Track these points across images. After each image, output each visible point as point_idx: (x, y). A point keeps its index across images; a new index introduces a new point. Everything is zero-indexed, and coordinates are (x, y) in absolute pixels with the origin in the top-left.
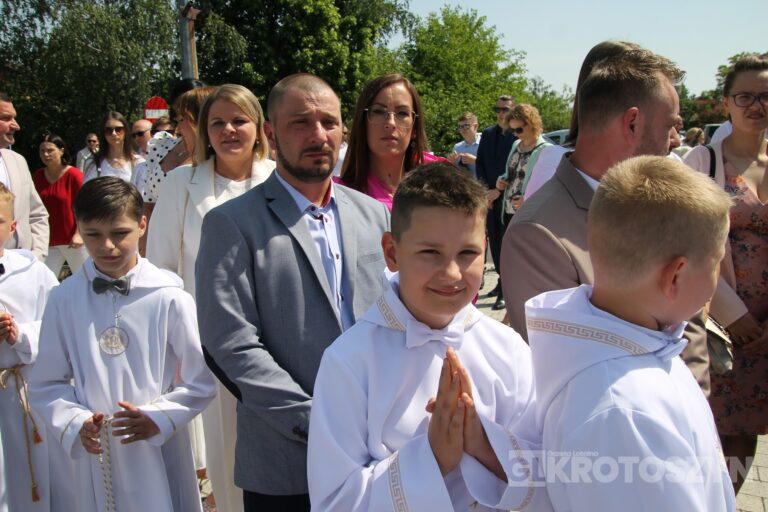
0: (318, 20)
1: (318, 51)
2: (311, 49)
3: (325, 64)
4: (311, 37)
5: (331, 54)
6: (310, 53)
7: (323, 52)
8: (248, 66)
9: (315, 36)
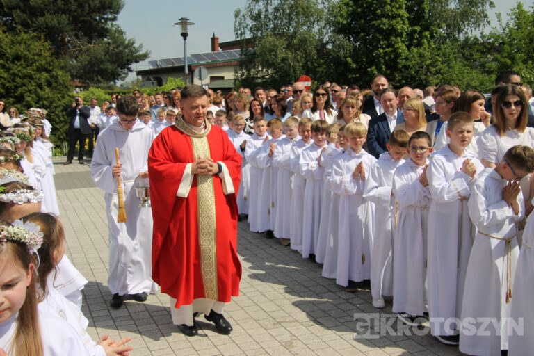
0: (392, 31)
1: (387, 50)
2: (383, 49)
3: (390, 57)
4: (385, 42)
5: (395, 50)
6: (381, 51)
7: (390, 49)
8: (349, 60)
9: (388, 41)
